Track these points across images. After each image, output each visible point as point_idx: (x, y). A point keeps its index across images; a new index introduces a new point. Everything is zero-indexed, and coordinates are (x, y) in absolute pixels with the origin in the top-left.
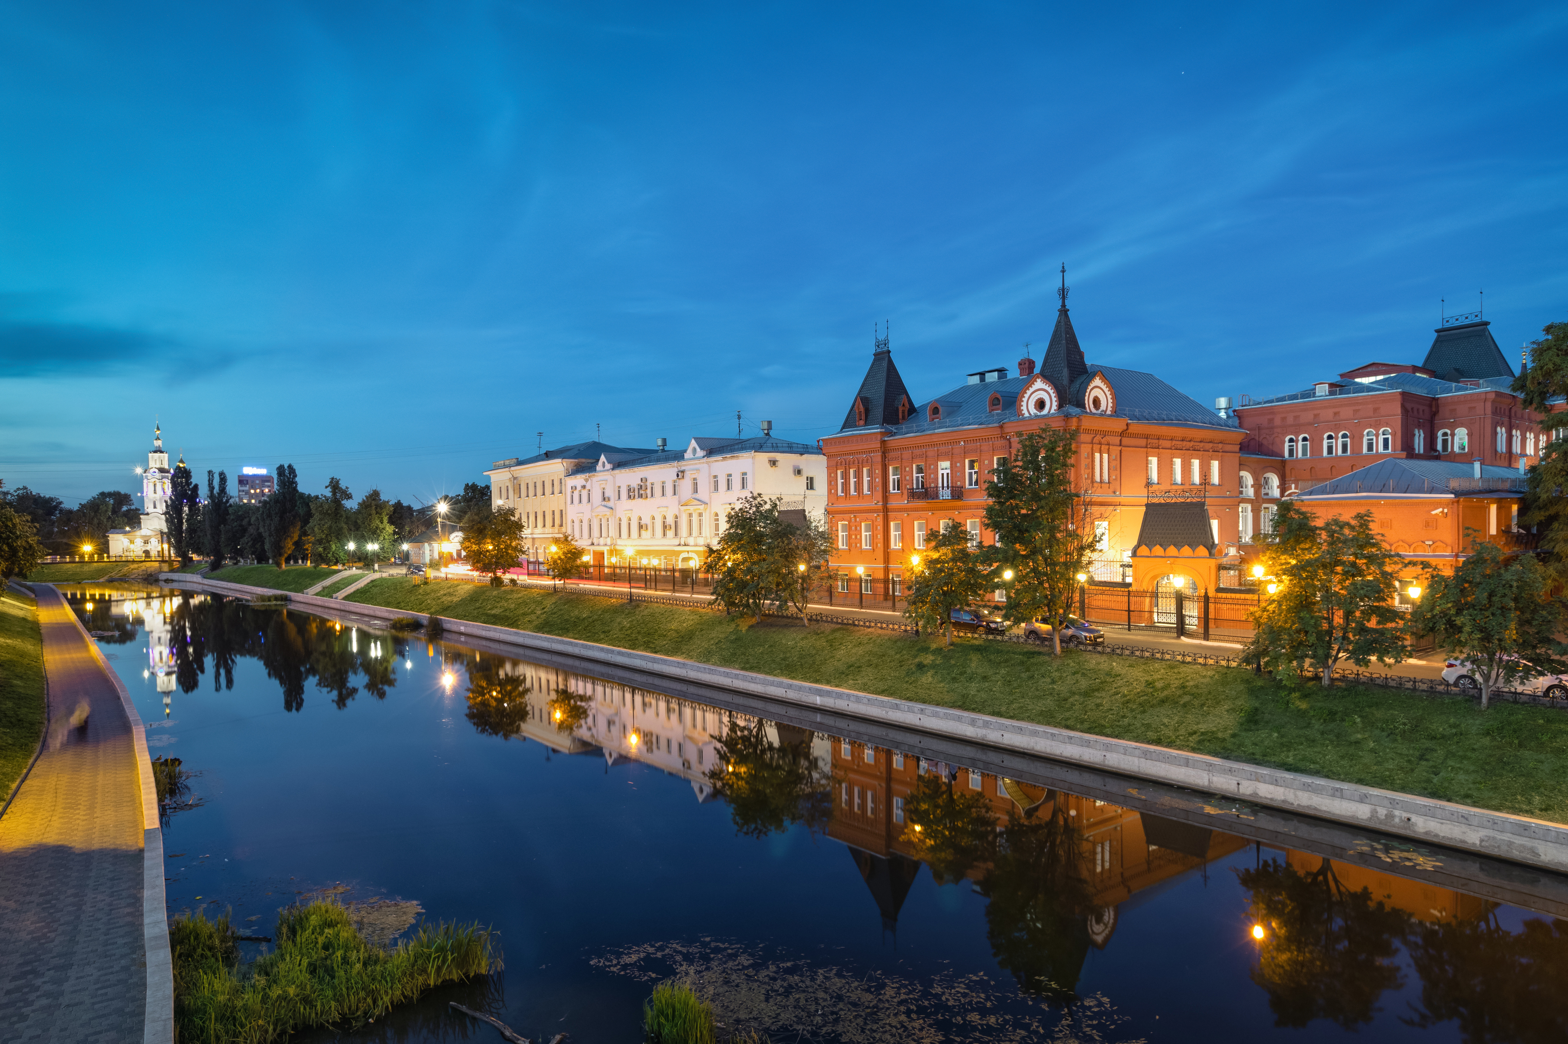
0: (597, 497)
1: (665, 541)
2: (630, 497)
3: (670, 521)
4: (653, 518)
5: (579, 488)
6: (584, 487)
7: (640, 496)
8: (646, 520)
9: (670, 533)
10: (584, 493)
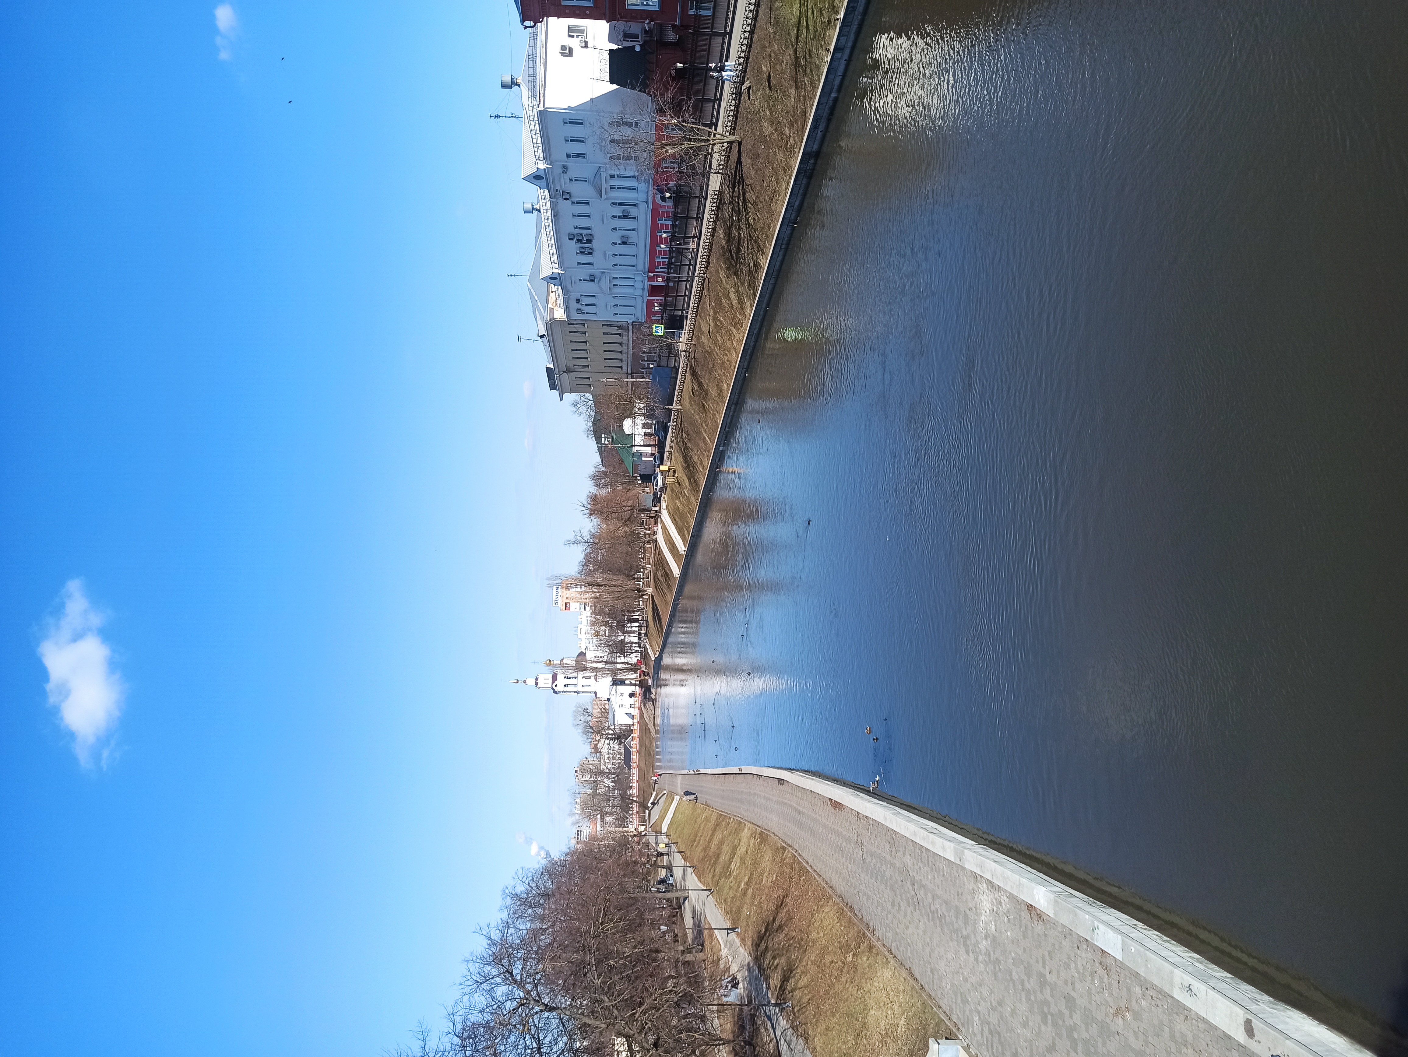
0: (590, 288)
1: (642, 218)
2: (590, 253)
3: (618, 211)
4: (615, 229)
5: (579, 306)
6: (578, 301)
7: (589, 241)
8: (616, 237)
9: (633, 211)
10: (585, 300)
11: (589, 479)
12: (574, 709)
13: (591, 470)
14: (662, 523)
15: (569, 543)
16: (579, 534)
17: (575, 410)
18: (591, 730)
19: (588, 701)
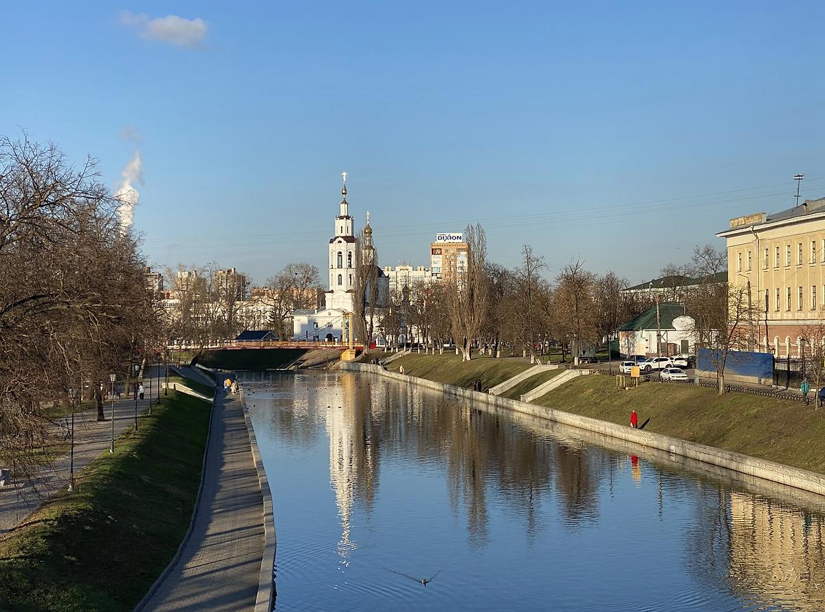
11: (609, 273)
12: (311, 266)
13: (619, 276)
14: (559, 371)
15: (527, 251)
16: (539, 263)
17: (701, 252)
18: (285, 287)
19: (321, 283)
